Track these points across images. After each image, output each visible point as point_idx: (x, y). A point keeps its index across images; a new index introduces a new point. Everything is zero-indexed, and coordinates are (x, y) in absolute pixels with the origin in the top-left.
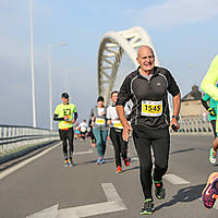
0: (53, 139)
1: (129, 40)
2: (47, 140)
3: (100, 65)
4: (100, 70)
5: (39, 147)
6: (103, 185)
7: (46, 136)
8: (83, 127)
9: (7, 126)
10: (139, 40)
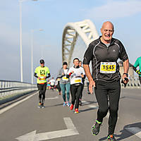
0: (33, 89)
1: (82, 28)
2: (29, 90)
3: (63, 43)
4: (63, 47)
5: (24, 94)
6: (64, 119)
7: (29, 88)
8: (52, 82)
9: (5, 81)
10: (88, 28)
